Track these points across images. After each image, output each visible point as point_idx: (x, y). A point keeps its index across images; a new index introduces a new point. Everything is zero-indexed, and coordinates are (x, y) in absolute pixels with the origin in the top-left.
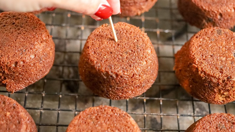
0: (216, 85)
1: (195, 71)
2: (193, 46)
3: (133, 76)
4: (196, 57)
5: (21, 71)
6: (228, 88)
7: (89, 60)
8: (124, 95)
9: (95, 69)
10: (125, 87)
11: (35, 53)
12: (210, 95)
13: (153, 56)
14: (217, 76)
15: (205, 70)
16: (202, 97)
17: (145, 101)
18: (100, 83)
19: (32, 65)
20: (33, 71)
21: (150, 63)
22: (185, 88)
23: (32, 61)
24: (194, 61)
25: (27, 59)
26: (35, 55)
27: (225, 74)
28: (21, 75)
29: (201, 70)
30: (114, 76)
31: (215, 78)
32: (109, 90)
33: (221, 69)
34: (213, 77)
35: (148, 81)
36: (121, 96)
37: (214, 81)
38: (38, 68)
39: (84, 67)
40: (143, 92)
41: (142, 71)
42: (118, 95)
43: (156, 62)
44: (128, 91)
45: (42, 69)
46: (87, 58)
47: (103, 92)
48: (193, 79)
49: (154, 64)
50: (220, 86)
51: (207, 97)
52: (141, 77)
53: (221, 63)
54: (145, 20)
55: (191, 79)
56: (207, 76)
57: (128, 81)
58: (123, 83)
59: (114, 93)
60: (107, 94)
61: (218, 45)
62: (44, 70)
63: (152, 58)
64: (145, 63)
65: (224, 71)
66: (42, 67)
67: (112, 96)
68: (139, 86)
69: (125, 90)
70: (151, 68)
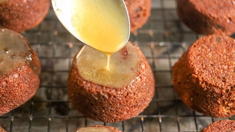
0: (219, 96)
1: (196, 82)
2: (191, 55)
3: (127, 95)
4: (195, 66)
5: (4, 92)
6: (232, 98)
7: (78, 81)
8: (119, 117)
9: (85, 90)
10: (119, 108)
11: (19, 72)
12: (214, 107)
13: (148, 72)
14: (220, 86)
15: (206, 80)
16: (205, 111)
17: (142, 119)
18: (92, 105)
19: (16, 85)
20: (18, 92)
21: (145, 80)
22: (185, 102)
23: (16, 81)
24: (193, 71)
25: (10, 78)
26: (19, 75)
27: (228, 83)
28: (5, 97)
29: (202, 80)
30: (106, 96)
31: (217, 88)
32: (102, 112)
33: (224, 78)
34: (215, 86)
35: (145, 100)
36: (116, 118)
37: (217, 91)
38: (23, 88)
39: (73, 89)
40: (139, 112)
41: (137, 89)
42: (113, 117)
43: (152, 78)
44: (123, 112)
45: (28, 90)
46: (75, 79)
47: (96, 114)
48: (193, 91)
49: (149, 80)
50: (223, 97)
51: (211, 110)
52: (136, 96)
53: (223, 72)
54: (138, 34)
55: (191, 91)
56: (209, 86)
57: (122, 101)
58: (117, 104)
59: (108, 115)
60: (100, 117)
61: (218, 53)
62: (30, 91)
63: (147, 74)
64: (140, 79)
65: (227, 80)
66: (28, 87)
67: (106, 118)
68: (134, 105)
69: (120, 111)
70: (146, 85)
